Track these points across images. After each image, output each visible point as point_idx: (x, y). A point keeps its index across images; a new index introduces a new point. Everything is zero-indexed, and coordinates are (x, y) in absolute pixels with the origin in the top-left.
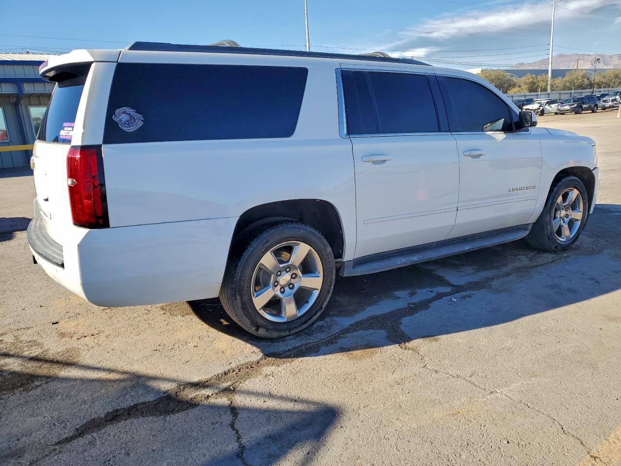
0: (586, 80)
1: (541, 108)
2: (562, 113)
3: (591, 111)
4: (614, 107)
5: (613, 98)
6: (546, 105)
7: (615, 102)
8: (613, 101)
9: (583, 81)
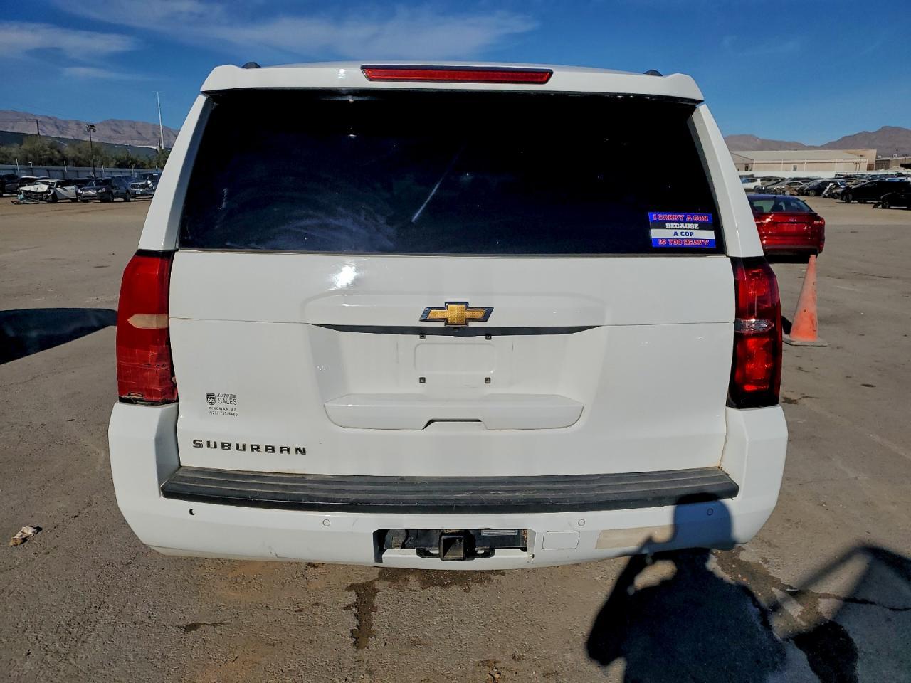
0: (56, 153)
1: (52, 191)
2: (86, 200)
3: (123, 200)
4: (147, 195)
5: (144, 183)
6: (57, 187)
7: (147, 188)
8: (142, 187)
9: (53, 154)
